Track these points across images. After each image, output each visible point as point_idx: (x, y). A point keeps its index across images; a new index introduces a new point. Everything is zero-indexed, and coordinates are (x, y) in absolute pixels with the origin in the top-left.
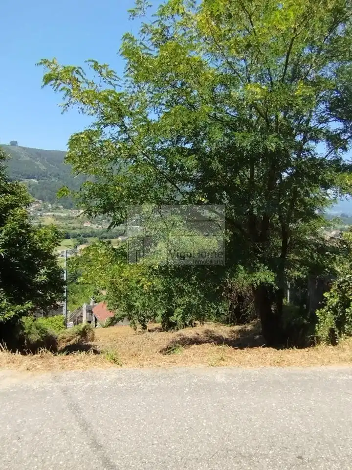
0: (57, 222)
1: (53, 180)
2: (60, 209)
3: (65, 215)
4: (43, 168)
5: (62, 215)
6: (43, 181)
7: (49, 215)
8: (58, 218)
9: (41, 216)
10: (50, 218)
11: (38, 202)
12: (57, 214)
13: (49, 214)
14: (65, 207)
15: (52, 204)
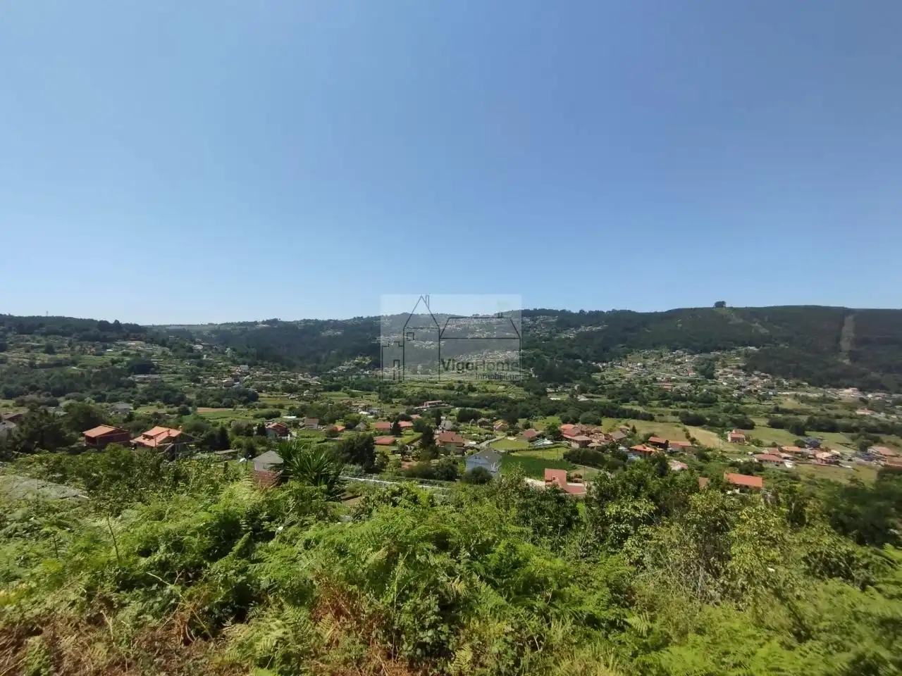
0: (804, 406)
1: (782, 345)
2: (803, 386)
3: (816, 395)
4: (763, 331)
5: (810, 395)
6: (765, 348)
7: (787, 395)
8: (805, 400)
9: (775, 395)
10: (789, 400)
11: (766, 377)
12: (801, 394)
13: (788, 393)
14: (811, 384)
15: (787, 379)
